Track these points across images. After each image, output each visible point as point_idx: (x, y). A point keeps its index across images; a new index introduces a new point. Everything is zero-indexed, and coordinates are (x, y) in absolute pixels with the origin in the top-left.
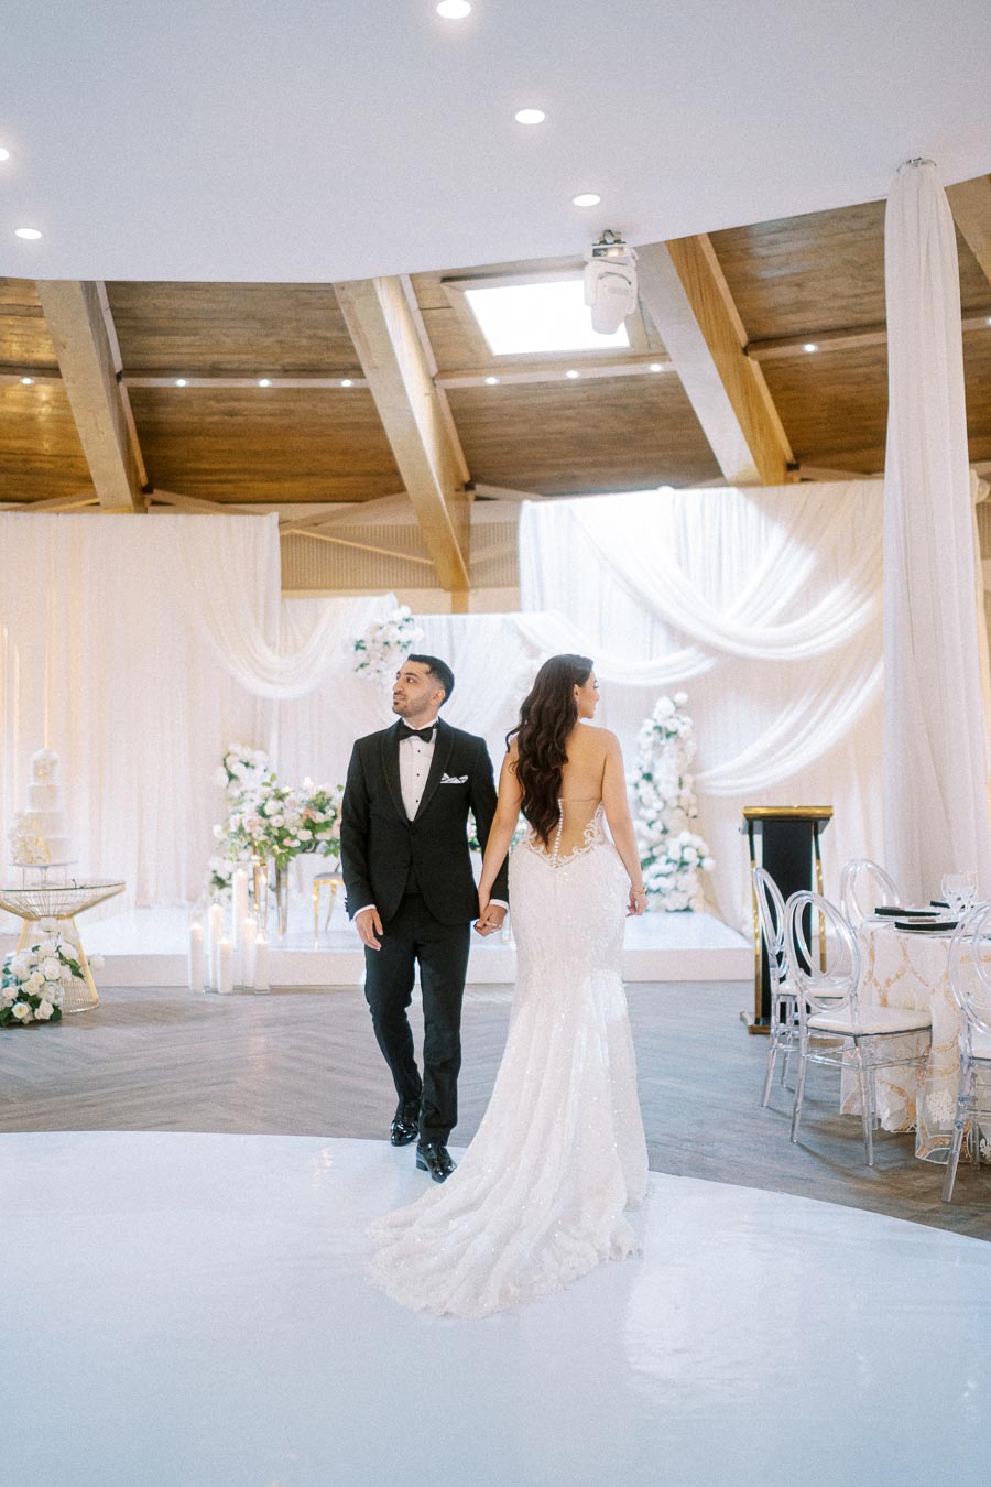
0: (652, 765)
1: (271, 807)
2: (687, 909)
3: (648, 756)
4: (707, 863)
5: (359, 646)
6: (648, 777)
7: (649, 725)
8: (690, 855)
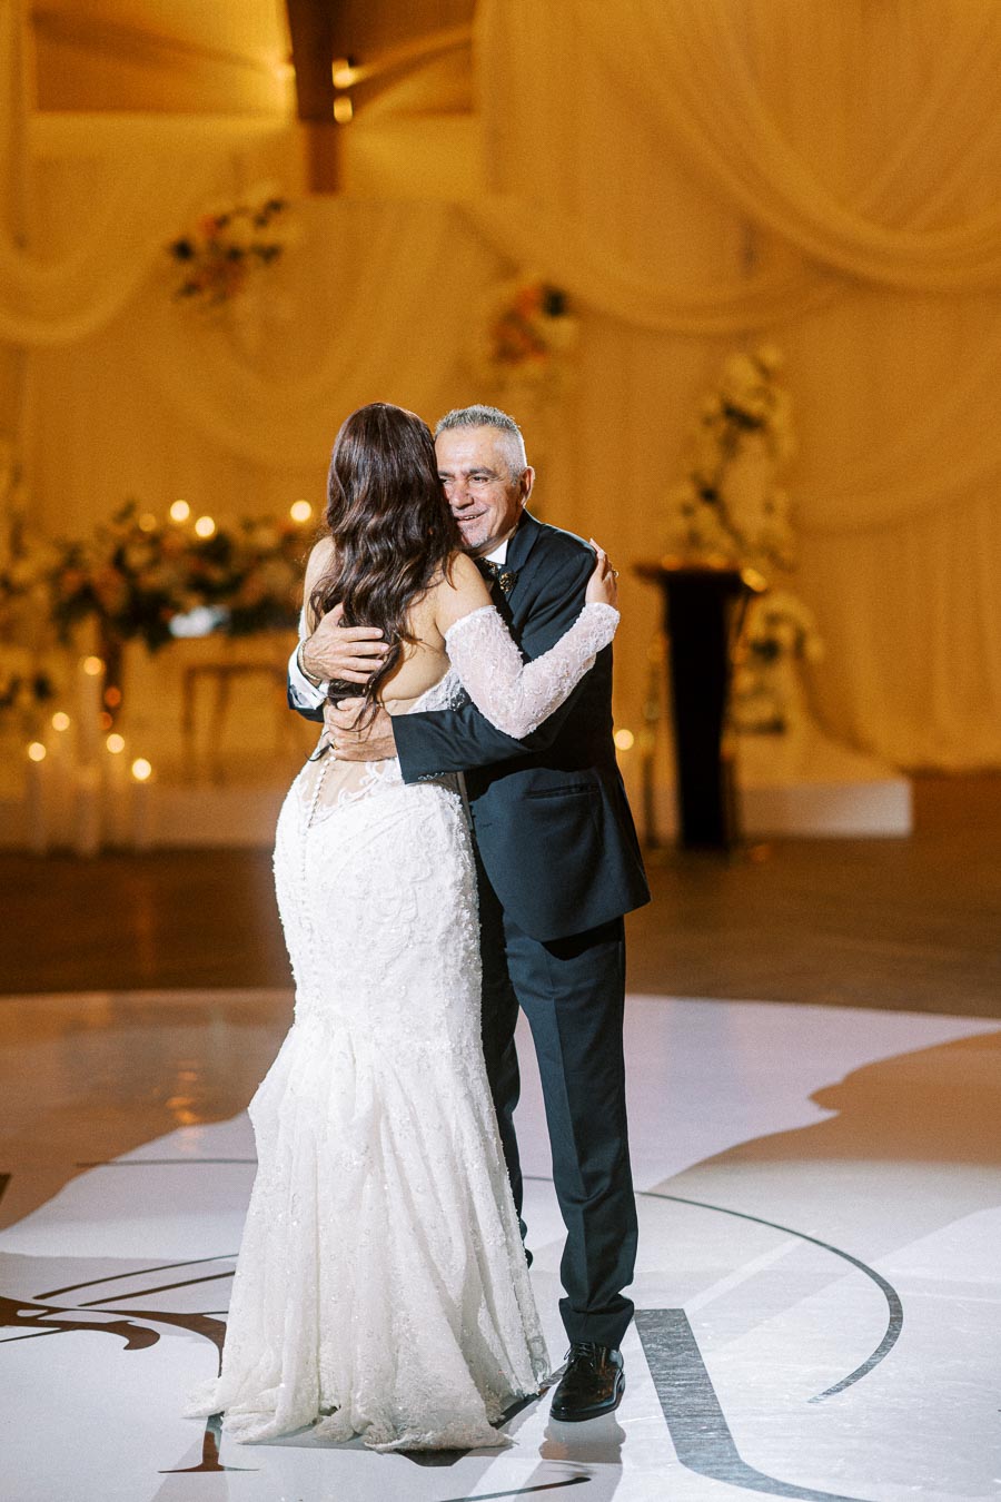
0: (720, 474)
1: (137, 557)
2: (776, 728)
3: (709, 459)
4: (815, 649)
5: (183, 250)
6: (710, 495)
7: (712, 405)
8: (785, 635)
